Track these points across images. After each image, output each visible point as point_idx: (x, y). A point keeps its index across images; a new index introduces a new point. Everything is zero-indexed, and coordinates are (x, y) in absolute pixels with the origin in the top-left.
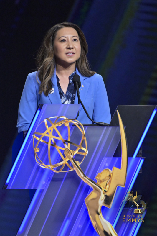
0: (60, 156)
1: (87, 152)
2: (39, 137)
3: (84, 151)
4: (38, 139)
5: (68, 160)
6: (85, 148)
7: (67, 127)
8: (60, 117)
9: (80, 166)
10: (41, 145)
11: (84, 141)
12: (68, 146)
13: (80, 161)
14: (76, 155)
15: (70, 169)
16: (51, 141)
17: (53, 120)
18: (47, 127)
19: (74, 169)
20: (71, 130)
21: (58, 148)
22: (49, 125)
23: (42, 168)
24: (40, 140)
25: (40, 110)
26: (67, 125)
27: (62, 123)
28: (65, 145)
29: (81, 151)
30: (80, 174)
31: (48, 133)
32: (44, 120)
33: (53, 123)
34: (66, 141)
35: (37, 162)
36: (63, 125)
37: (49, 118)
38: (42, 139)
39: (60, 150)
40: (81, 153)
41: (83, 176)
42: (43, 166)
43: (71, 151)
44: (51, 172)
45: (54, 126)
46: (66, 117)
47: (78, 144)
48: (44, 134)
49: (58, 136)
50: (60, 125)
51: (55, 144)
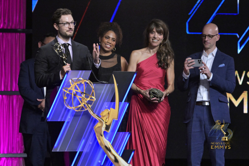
0: (79, 101)
1: (95, 99)
2: (67, 90)
3: (93, 99)
4: (66, 91)
5: (84, 104)
6: (94, 96)
7: (83, 84)
8: (79, 78)
9: (91, 107)
10: (68, 95)
11: (93, 93)
12: (83, 96)
13: (91, 104)
14: (89, 101)
15: (85, 109)
16: (74, 92)
17: (75, 80)
18: (71, 84)
19: (88, 109)
20: (85, 86)
21: (78, 97)
23: (69, 109)
25: (67, 74)
26: (83, 83)
28: (82, 95)
29: (91, 98)
30: (91, 112)
31: (72, 88)
32: (69, 80)
33: (75, 82)
34: (83, 93)
35: (65, 105)
36: (81, 83)
37: (73, 79)
38: (69, 91)
39: (79, 98)
40: (91, 100)
41: (92, 113)
42: (69, 108)
43: (86, 98)
44: (73, 111)
45: (76, 84)
46: (83, 78)
47: (90, 94)
48: (70, 89)
49: (77, 89)
50: (79, 83)
51: (76, 94)
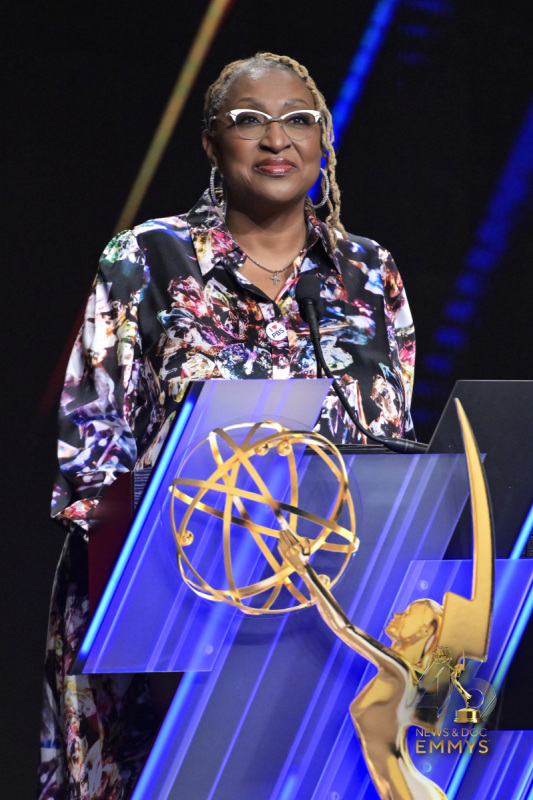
1: (357, 544)
2: (192, 493)
3: (345, 542)
4: (188, 500)
8: (264, 426)
11: (343, 507)
18: (219, 459)
19: (314, 600)
20: (299, 468)
21: (257, 531)
22: (226, 454)
23: (204, 601)
24: (194, 503)
25: (194, 400)
26: (286, 451)
27: (270, 446)
28: (282, 521)
30: (332, 617)
32: (208, 435)
33: (239, 445)
34: (284, 508)
35: (186, 580)
36: (274, 454)
37: (225, 429)
38: (202, 501)
39: (263, 536)
40: (334, 548)
42: (207, 593)
43: (301, 539)
46: (283, 425)
48: (209, 485)
49: (254, 489)
50: (263, 452)
51: (246, 516)
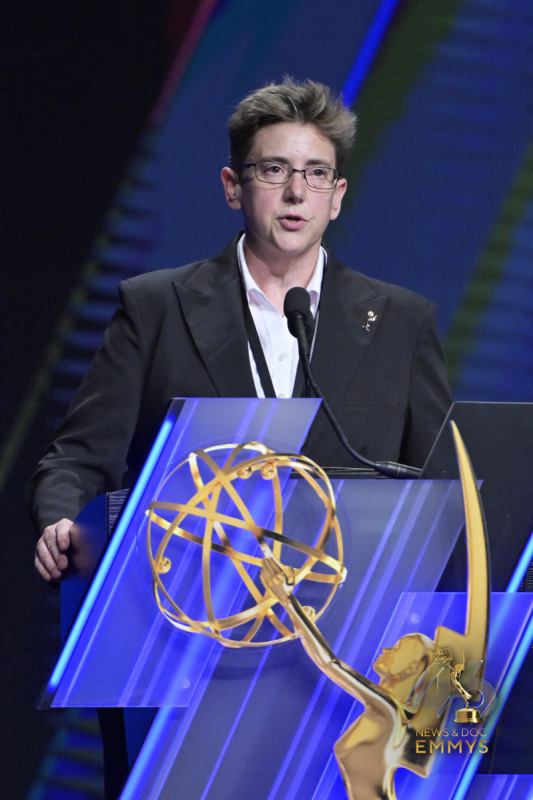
0: (244, 587)
1: (344, 575)
2: (170, 517)
4: (165, 524)
5: (274, 601)
6: (336, 557)
7: (269, 483)
8: (247, 447)
9: (318, 623)
10: (177, 545)
11: (330, 534)
12: (273, 552)
13: (317, 604)
14: (305, 583)
15: (280, 636)
16: (214, 533)
17: (221, 457)
18: (199, 482)
19: (298, 633)
20: (284, 492)
21: (239, 559)
22: (207, 477)
23: (181, 633)
24: (172, 528)
25: (174, 420)
26: (271, 474)
27: (254, 469)
28: (265, 548)
29: (321, 568)
30: (316, 652)
31: (200, 505)
32: (187, 456)
33: (221, 466)
34: (268, 535)
35: (162, 610)
36: (257, 477)
37: (206, 451)
39: (245, 564)
40: (320, 578)
41: (327, 658)
42: (185, 624)
43: (286, 568)
44: (210, 644)
45: (224, 479)
46: (268, 447)
47: (310, 542)
48: (188, 509)
49: (236, 514)
50: (246, 475)
51: (227, 543)
